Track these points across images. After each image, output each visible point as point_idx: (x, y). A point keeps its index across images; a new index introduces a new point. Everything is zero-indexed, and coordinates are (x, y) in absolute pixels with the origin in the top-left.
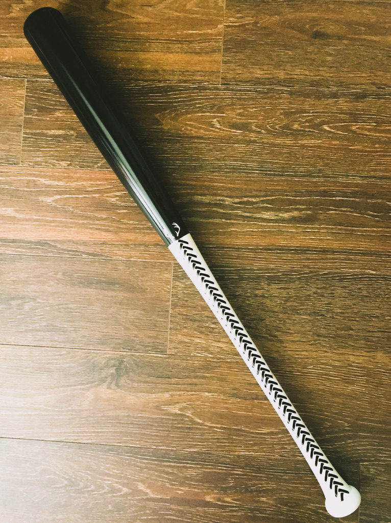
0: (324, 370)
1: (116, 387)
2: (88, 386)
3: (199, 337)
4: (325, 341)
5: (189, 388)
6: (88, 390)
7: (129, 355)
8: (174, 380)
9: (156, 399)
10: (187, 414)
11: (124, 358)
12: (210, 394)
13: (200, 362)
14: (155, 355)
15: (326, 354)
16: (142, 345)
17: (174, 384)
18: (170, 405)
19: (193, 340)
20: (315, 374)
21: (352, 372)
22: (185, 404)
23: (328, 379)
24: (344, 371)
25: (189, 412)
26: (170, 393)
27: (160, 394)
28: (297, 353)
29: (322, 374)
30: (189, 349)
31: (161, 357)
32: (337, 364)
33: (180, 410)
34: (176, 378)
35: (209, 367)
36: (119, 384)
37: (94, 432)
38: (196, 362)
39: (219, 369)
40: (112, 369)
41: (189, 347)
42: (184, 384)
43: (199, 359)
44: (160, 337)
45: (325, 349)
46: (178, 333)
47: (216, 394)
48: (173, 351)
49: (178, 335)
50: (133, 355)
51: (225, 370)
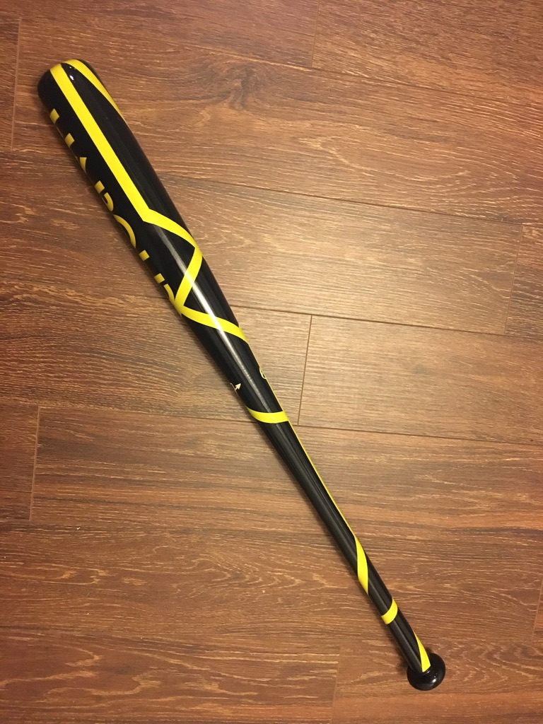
0: (499, 108)
1: (241, 108)
2: (202, 101)
3: (354, 49)
4: (505, 71)
5: (336, 116)
6: (203, 106)
7: (261, 64)
8: (317, 105)
9: (293, 129)
10: (331, 152)
11: (253, 68)
12: (361, 128)
13: (353, 84)
14: (295, 67)
15: (503, 88)
16: (278, 52)
17: (318, 111)
18: (311, 137)
19: (347, 52)
20: (488, 112)
21: (531, 114)
22: (329, 139)
23: (503, 119)
24: (520, 111)
25: (333, 149)
26: (312, 122)
27: (299, 122)
28: (472, 83)
29: (497, 113)
30: (339, 64)
31: (302, 72)
32: (515, 101)
33: (323, 145)
34: (321, 102)
35: (363, 91)
36: (246, 104)
37: (210, 166)
38: (347, 83)
39: (376, 96)
40: (237, 82)
41: (340, 61)
42: (330, 112)
43: (351, 78)
44: (304, 42)
45: (503, 81)
46: (327, 39)
47: (368, 128)
48: (319, 64)
49: (328, 43)
50: (265, 64)
51: (382, 97)
